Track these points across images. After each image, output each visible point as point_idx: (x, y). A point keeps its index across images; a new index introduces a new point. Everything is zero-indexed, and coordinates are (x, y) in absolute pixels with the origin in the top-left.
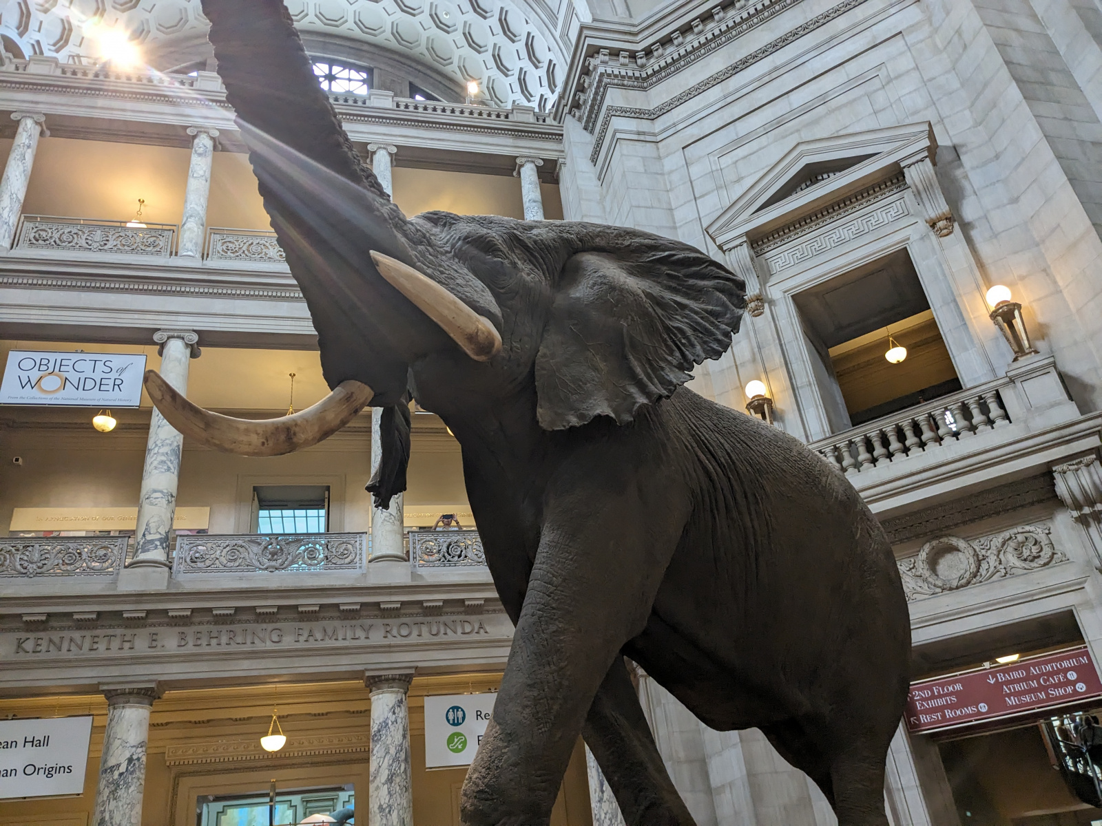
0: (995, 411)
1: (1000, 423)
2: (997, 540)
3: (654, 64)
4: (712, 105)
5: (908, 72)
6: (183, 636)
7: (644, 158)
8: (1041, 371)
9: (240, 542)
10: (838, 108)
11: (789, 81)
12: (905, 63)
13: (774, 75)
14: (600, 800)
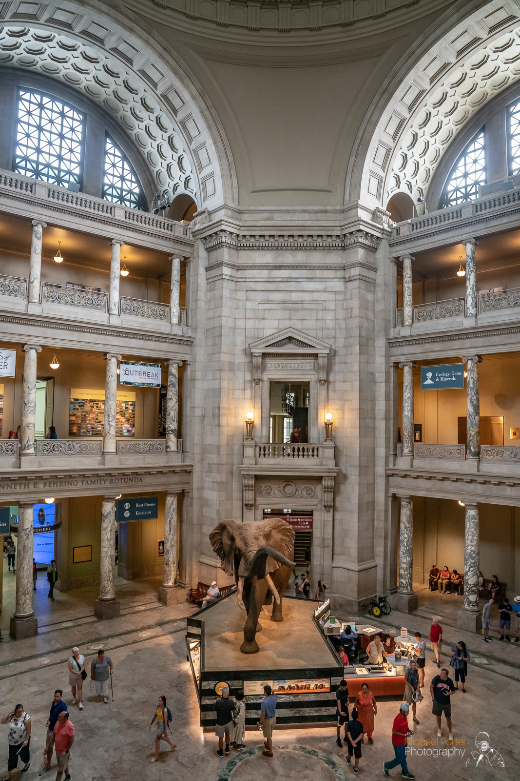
0: (315, 453)
1: (315, 457)
2: (303, 486)
3: (244, 242)
4: (262, 278)
5: (332, 310)
6: (45, 484)
7: (230, 290)
8: (331, 448)
9: (59, 443)
10: (306, 309)
11: (292, 286)
12: (331, 305)
13: (289, 280)
14: (169, 534)
